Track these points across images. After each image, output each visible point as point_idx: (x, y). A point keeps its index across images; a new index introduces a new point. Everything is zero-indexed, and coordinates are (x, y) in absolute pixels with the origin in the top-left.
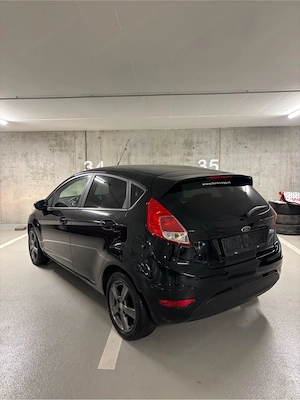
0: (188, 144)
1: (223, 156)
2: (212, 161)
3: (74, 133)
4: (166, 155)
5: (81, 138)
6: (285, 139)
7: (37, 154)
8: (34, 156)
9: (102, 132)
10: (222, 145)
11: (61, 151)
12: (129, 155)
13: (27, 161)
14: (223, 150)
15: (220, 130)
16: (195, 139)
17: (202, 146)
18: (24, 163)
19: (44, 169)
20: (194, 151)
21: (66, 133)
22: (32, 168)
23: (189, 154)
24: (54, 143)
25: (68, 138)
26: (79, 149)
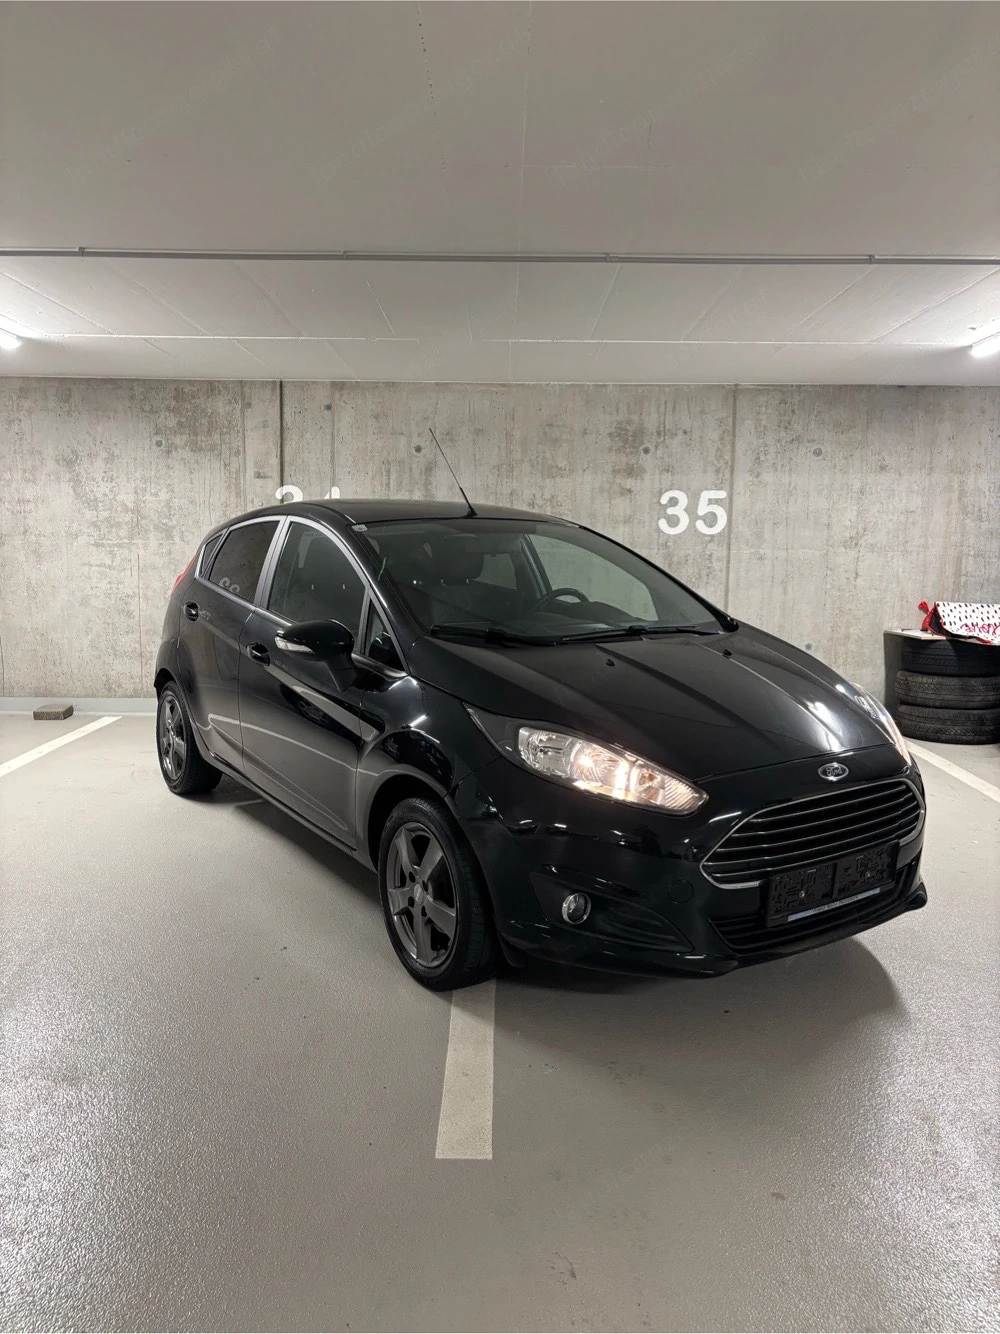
0: (630, 438)
1: (742, 479)
2: (706, 495)
3: (241, 390)
4: (553, 471)
5: (264, 409)
6: (946, 428)
7: (111, 458)
8: (99, 464)
9: (339, 386)
10: (740, 445)
11: (196, 448)
12: (429, 469)
13: (76, 482)
14: (744, 461)
15: (734, 394)
16: (651, 422)
17: (675, 444)
18: (67, 488)
19: (137, 511)
20: (647, 461)
21: (212, 387)
22: (93, 504)
23: (631, 471)
24: (172, 422)
25: (220, 405)
26: (258, 446)
